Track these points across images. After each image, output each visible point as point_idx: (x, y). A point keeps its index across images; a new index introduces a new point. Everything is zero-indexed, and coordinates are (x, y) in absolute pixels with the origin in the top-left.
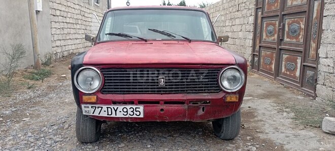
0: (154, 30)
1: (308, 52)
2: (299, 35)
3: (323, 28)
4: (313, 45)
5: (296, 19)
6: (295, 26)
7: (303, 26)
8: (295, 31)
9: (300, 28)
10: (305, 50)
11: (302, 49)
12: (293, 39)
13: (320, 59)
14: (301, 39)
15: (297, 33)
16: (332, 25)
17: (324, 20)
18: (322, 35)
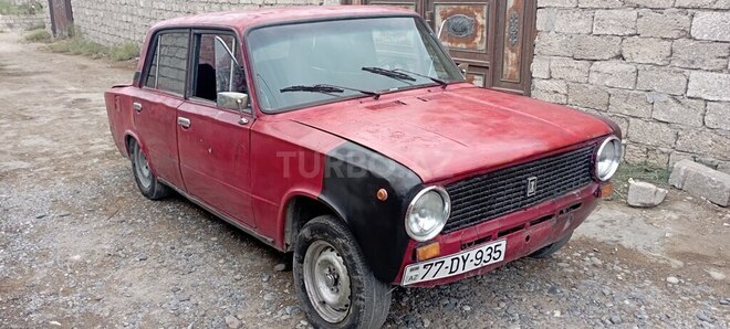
0: (374, 71)
1: (499, 68)
2: (475, 36)
3: (538, 28)
4: (512, 56)
5: (463, 7)
6: (463, 20)
7: (481, 21)
8: (465, 30)
9: (476, 24)
10: (494, 64)
11: (486, 63)
12: (457, 43)
13: (535, 80)
14: (480, 43)
15: (469, 32)
16: (560, 24)
17: (540, 14)
18: (537, 40)
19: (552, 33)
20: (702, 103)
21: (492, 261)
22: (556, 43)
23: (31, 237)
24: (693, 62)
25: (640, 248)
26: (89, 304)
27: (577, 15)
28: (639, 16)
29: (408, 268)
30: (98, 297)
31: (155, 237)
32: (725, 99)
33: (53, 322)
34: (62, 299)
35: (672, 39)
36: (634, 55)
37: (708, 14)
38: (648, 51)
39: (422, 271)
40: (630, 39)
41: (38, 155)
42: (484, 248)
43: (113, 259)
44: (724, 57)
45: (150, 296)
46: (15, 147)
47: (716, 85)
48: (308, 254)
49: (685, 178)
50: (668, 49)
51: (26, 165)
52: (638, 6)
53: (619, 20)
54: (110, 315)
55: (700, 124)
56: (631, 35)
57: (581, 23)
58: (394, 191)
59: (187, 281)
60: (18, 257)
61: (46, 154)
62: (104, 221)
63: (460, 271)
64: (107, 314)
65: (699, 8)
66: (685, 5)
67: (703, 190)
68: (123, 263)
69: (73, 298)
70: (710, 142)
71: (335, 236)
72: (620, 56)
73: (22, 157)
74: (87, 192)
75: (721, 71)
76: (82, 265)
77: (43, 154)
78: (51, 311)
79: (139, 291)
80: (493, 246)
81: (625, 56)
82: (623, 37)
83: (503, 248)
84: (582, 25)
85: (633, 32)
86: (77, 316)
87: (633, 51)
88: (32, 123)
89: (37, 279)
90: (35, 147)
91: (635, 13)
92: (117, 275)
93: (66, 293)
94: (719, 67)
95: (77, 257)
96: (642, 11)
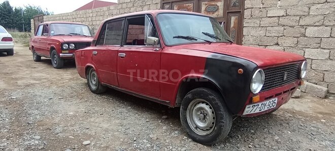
0: (206, 34)
3: (244, 34)
16: (253, 32)
17: (244, 29)
18: (243, 39)
19: (250, 36)
20: (310, 60)
21: (272, 107)
22: (251, 39)
23: (48, 106)
24: (306, 45)
25: (303, 111)
26: (84, 130)
27: (260, 29)
28: (284, 29)
29: (247, 106)
30: (87, 127)
31: (103, 107)
32: (320, 58)
33: (70, 137)
34: (71, 128)
35: (298, 37)
36: (283, 43)
37: (312, 28)
38: (288, 41)
39: (251, 108)
40: (281, 37)
41: (42, 79)
42: (271, 101)
43: (87, 114)
44: (319, 43)
45: (111, 127)
46: (31, 76)
47: (316, 53)
48: (189, 106)
49: (306, 88)
50: (296, 41)
51: (38, 82)
52: (284, 26)
53: (277, 31)
54: (95, 135)
55: (310, 68)
56: (281, 36)
57: (261, 32)
58: (246, 69)
59: (125, 122)
60: (44, 113)
61: (45, 79)
62: (78, 101)
63: (263, 110)
64: (94, 134)
65: (308, 26)
66: (303, 25)
67: (314, 92)
68: (93, 115)
69: (76, 128)
70: (314, 75)
71: (207, 95)
72: (277, 44)
73: (35, 79)
74: (68, 91)
75: (318, 48)
76: (75, 116)
77: (44, 79)
78: (67, 133)
79: (105, 126)
80: (274, 100)
81: (279, 44)
82: (278, 37)
83: (276, 102)
84: (262, 33)
85: (282, 35)
86: (80, 135)
87: (283, 42)
88: (36, 69)
89: (57, 120)
90: (40, 76)
91: (283, 28)
92: (92, 120)
93: (71, 126)
94: (317, 47)
95: (72, 113)
96: (285, 27)
